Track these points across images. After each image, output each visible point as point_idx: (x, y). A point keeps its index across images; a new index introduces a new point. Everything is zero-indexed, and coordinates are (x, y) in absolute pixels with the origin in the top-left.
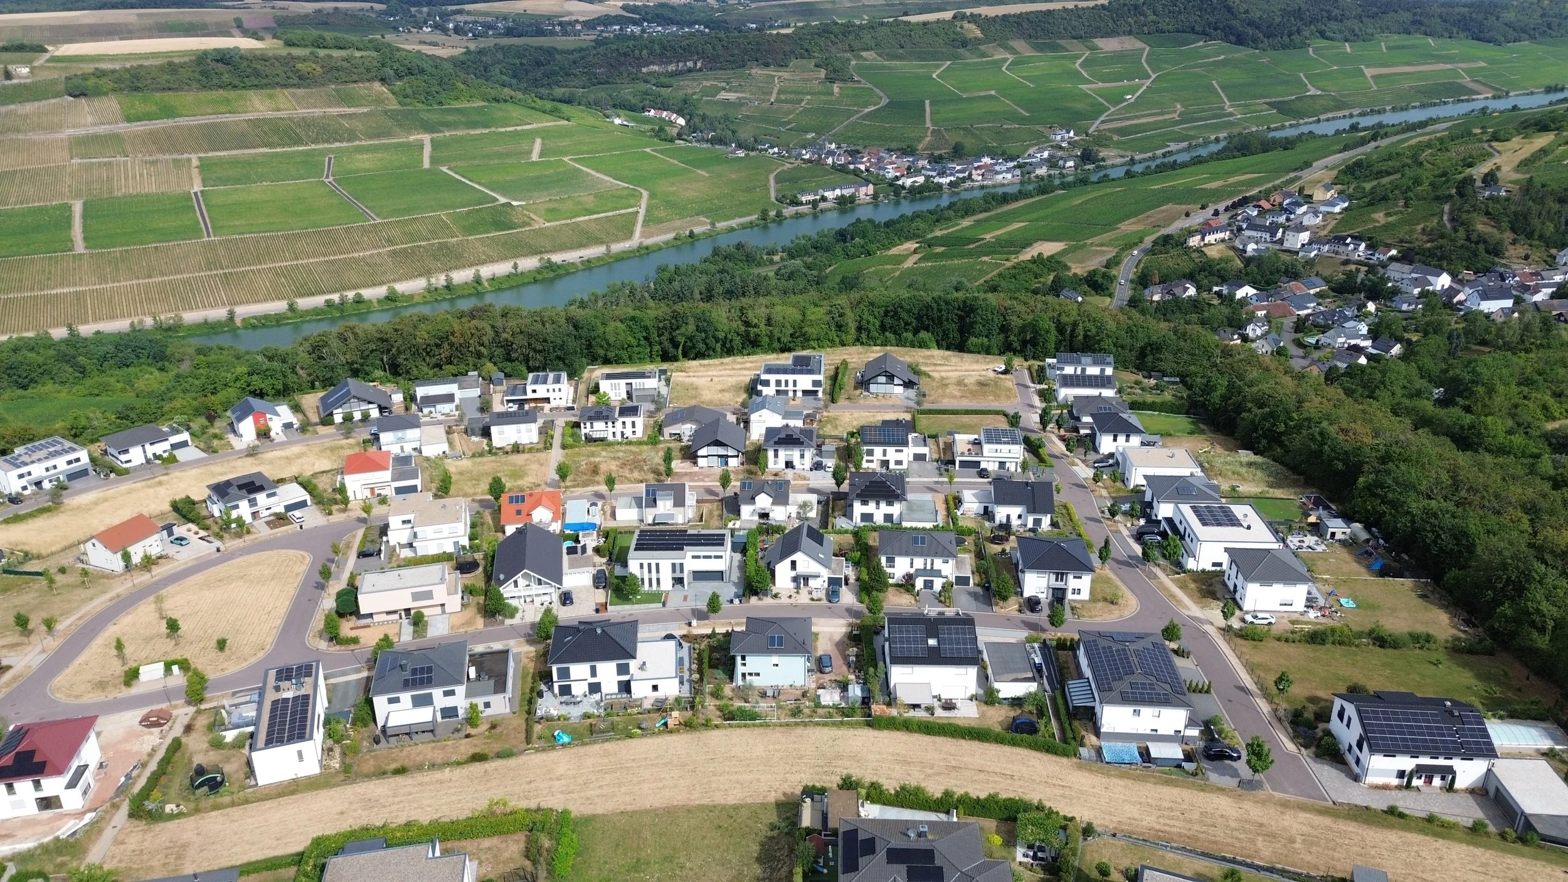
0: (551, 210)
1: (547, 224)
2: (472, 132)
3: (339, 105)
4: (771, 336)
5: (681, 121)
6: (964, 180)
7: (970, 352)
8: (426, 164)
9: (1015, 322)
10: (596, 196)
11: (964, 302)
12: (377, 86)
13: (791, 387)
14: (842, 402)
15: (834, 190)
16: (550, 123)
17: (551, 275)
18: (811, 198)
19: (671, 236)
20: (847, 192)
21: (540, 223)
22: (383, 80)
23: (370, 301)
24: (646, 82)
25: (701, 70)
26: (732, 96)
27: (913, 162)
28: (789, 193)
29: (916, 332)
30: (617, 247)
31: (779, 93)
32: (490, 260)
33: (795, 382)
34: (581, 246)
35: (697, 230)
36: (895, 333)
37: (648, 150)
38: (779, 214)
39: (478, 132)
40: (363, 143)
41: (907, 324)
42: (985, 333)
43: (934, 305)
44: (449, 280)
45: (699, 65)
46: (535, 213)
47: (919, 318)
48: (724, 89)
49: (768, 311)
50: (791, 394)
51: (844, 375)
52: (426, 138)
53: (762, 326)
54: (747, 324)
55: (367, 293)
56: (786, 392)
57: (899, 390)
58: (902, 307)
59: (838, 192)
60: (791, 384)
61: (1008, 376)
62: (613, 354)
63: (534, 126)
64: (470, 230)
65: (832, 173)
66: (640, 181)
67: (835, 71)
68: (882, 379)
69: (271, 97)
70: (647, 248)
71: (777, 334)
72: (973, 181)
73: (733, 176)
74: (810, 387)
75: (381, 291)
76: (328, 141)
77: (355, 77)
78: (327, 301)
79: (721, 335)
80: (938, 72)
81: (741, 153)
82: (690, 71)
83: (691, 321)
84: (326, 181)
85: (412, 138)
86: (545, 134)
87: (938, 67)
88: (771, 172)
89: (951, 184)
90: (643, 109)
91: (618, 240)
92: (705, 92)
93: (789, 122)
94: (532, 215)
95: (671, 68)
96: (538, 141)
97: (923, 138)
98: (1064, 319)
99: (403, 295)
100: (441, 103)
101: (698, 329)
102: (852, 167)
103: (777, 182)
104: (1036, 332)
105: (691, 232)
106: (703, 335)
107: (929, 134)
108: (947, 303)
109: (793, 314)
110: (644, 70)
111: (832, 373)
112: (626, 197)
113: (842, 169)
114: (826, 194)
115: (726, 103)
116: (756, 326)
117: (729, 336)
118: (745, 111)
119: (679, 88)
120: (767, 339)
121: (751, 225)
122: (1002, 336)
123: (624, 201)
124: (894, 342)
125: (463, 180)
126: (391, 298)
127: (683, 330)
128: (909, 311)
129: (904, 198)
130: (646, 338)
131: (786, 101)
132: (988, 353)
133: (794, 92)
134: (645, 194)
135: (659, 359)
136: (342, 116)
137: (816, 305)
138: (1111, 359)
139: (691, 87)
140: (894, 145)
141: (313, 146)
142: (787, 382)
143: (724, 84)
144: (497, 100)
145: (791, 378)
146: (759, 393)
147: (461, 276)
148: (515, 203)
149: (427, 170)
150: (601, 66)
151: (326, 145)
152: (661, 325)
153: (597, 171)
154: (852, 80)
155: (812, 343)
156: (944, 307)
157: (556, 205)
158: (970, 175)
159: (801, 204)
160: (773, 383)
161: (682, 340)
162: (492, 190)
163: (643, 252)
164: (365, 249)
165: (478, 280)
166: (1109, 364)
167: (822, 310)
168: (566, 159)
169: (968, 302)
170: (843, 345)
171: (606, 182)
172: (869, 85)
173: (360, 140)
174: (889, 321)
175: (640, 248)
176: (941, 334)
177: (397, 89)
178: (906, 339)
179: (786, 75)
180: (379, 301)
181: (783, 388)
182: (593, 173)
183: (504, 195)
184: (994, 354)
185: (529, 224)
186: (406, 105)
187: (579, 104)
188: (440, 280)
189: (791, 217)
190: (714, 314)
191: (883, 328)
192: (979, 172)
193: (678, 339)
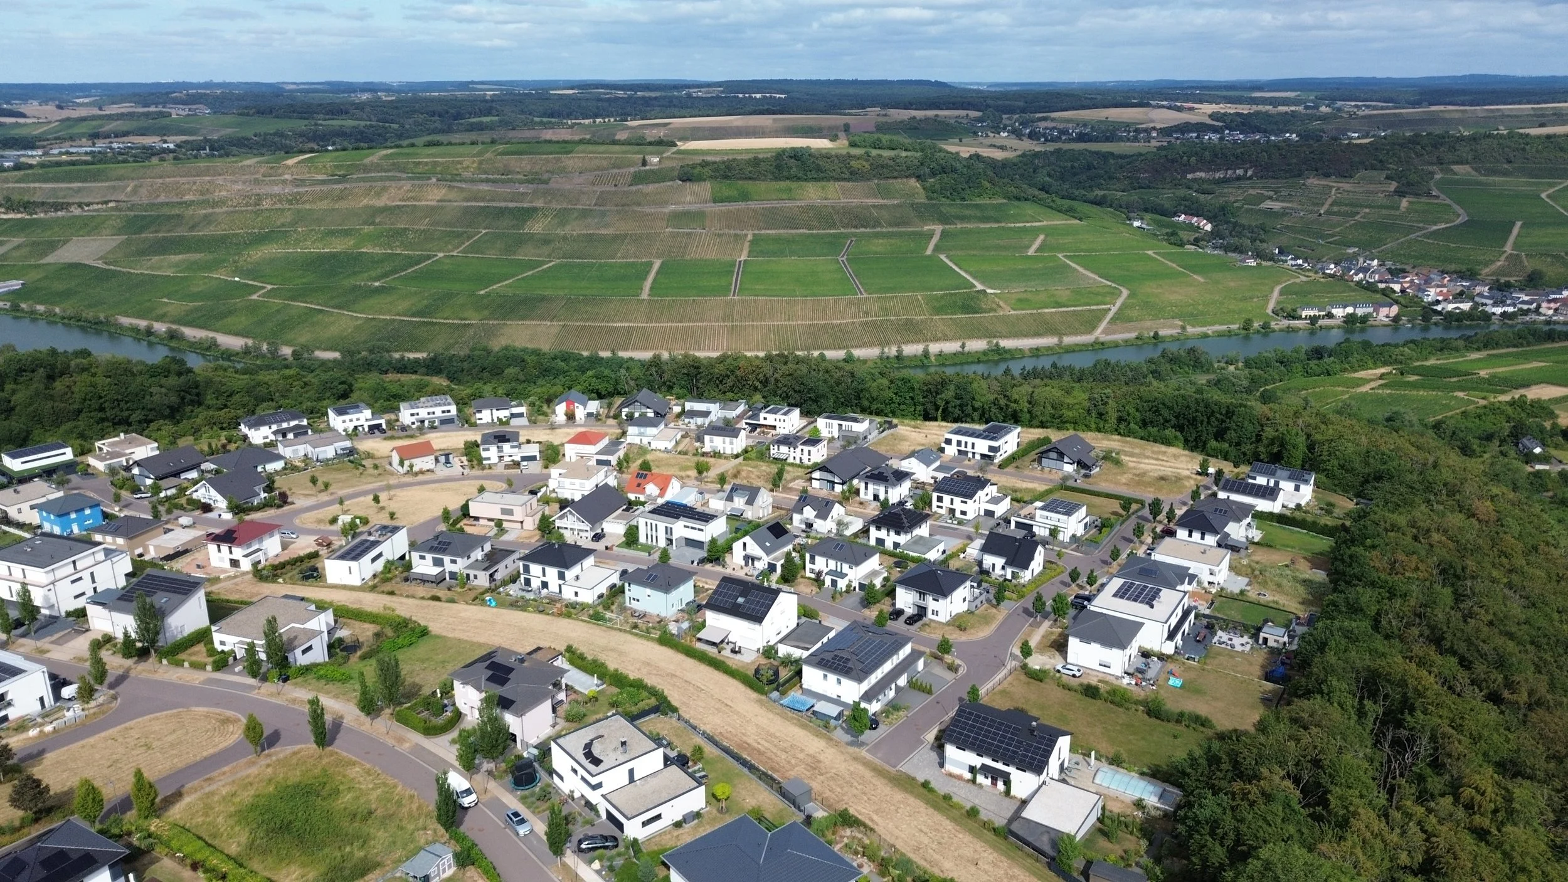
0: (1020, 300)
1: (1012, 312)
2: (982, 226)
3: (875, 197)
5: (1208, 227)
6: (1526, 312)
8: (929, 252)
10: (1073, 291)
12: (913, 182)
13: (969, 448)
15: (1345, 307)
16: (1060, 221)
17: (996, 357)
18: (1312, 313)
19: (1133, 335)
20: (1360, 312)
21: (1007, 311)
22: (918, 177)
23: (831, 361)
24: (1189, 188)
25: (1250, 178)
26: (1276, 206)
27: (1468, 287)
28: (1289, 307)
30: (1068, 340)
31: (1331, 205)
32: (945, 338)
33: (973, 444)
34: (1037, 335)
35: (1162, 333)
37: (1150, 252)
38: (1265, 326)
39: (988, 226)
40: (884, 230)
44: (900, 351)
45: (1250, 173)
46: (1005, 302)
48: (1270, 198)
50: (970, 455)
52: (938, 228)
53: (1023, 403)
54: (1009, 399)
55: (829, 354)
56: (966, 453)
57: (1069, 468)
59: (1350, 310)
60: (970, 445)
63: (1045, 223)
64: (938, 311)
65: (1354, 291)
66: (1125, 281)
67: (1409, 184)
69: (823, 188)
70: (1102, 344)
72: (1539, 314)
73: (1232, 284)
74: (986, 451)
75: (841, 354)
76: (856, 227)
77: (896, 174)
79: (978, 404)
80: (1551, 191)
81: (1252, 263)
82: (1239, 178)
84: (840, 259)
85: (926, 228)
86: (1049, 231)
87: (1553, 186)
88: (1279, 283)
89: (1504, 314)
90: (1175, 214)
91: (1076, 333)
92: (1248, 201)
93: (1333, 236)
94: (1001, 303)
95: (1219, 175)
96: (1042, 237)
97: (1493, 262)
99: (858, 360)
100: (963, 199)
101: (957, 397)
102: (1381, 286)
103: (1281, 293)
105: (1156, 334)
106: (960, 402)
107: (1503, 258)
110: (1189, 176)
112: (1104, 295)
113: (1370, 287)
114: (1334, 311)
115: (1270, 213)
116: (1015, 402)
117: (987, 407)
118: (1287, 222)
119: (1221, 195)
121: (1229, 334)
123: (1100, 298)
125: (954, 267)
126: (849, 360)
128: (1171, 409)
129: (1436, 324)
131: (1337, 214)
133: (1351, 205)
134: (1125, 293)
135: (921, 418)
136: (874, 206)
138: (1310, 477)
139: (1233, 195)
140: (1453, 267)
141: (842, 230)
142: (966, 443)
143: (1271, 193)
144: (1018, 199)
145: (970, 440)
146: (943, 450)
147: (912, 349)
148: (989, 291)
149: (929, 256)
150: (1146, 171)
151: (853, 230)
152: (926, 388)
153: (1086, 269)
154: (1429, 195)
157: (1029, 296)
158: (1539, 306)
159: (1300, 318)
160: (954, 443)
162: (975, 278)
163: (1097, 347)
164: (843, 318)
165: (926, 354)
168: (1060, 256)
171: (1090, 278)
172: (1448, 201)
173: (882, 227)
175: (1096, 342)
177: (928, 185)
179: (1346, 186)
180: (838, 362)
181: (963, 448)
182: (1081, 269)
183: (983, 283)
185: (995, 311)
186: (932, 199)
187: (1111, 206)
188: (892, 351)
189: (1281, 330)
192: (1552, 305)
193: (939, 402)
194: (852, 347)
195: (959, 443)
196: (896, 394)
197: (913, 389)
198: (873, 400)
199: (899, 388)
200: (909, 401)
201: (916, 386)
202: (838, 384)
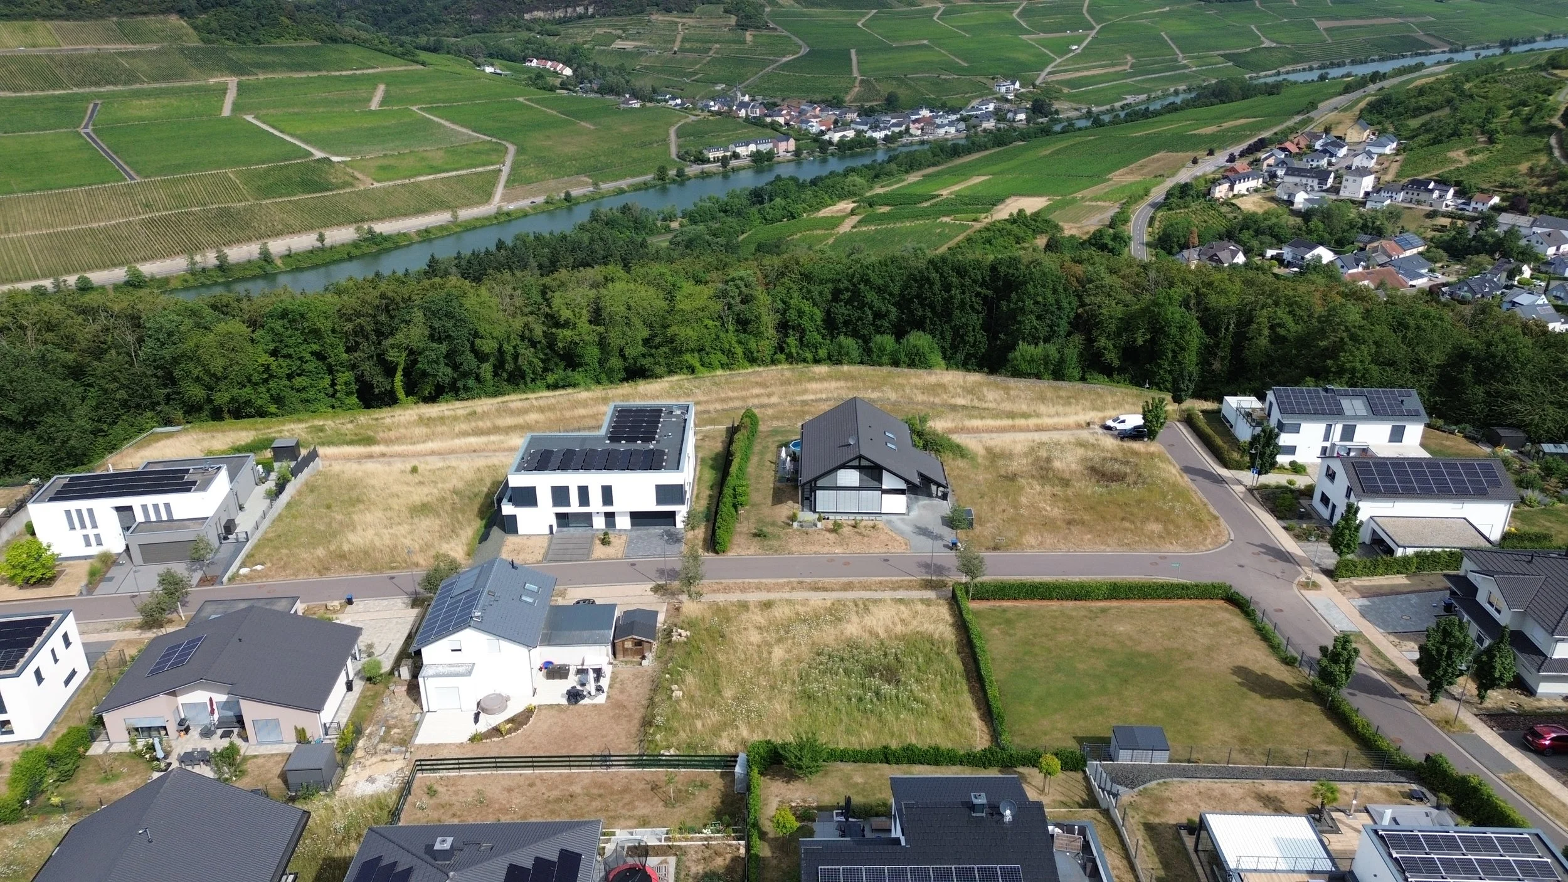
0: (383, 168)
1: (376, 185)
2: (296, 75)
3: (119, 40)
4: (602, 343)
5: (568, 72)
6: (901, 135)
7: (1017, 374)
8: (226, 112)
9: (1111, 310)
10: (447, 151)
11: (993, 268)
12: (174, 19)
13: (596, 503)
14: (741, 549)
15: (747, 145)
16: (399, 67)
17: (374, 249)
18: (720, 154)
19: (540, 199)
20: (764, 147)
21: (367, 183)
22: (181, 12)
23: (103, 287)
24: (529, 30)
25: (593, 16)
26: (629, 45)
27: (840, 115)
28: (693, 150)
29: (899, 334)
30: (465, 214)
31: (682, 42)
32: (292, 231)
33: (607, 494)
34: (420, 211)
35: (575, 192)
36: (855, 334)
37: (521, 99)
38: (680, 173)
39: (304, 75)
40: (145, 86)
41: (878, 315)
42: (1044, 331)
43: (934, 275)
44: (222, 258)
45: (591, 11)
46: (362, 172)
47: (903, 303)
48: (620, 37)
49: (593, 293)
50: (599, 523)
51: (746, 458)
52: (232, 81)
53: (583, 325)
54: (553, 320)
55: (97, 277)
56: (587, 518)
57: (896, 504)
58: (867, 282)
59: (752, 147)
60: (596, 496)
61: (1153, 447)
63: (379, 70)
64: (267, 191)
65: (745, 127)
66: (507, 133)
67: (748, 17)
68: (850, 477)
69: (25, 30)
70: (508, 214)
71: (615, 338)
72: (911, 135)
73: (625, 129)
74: (650, 504)
75: (119, 274)
76: (97, 84)
77: (144, 8)
78: (34, 288)
79: (487, 346)
80: (863, 20)
81: (635, 103)
82: (580, 17)
83: (418, 316)
84: (82, 132)
85: (212, 81)
86: (391, 80)
87: (863, 15)
88: (672, 125)
89: (886, 139)
90: (525, 59)
91: (470, 204)
92: (598, 40)
93: (695, 73)
94: (357, 174)
95: (559, 14)
96: (382, 88)
97: (851, 88)
98: (1214, 300)
99: (153, 279)
100: (257, 41)
101: (435, 336)
102: (768, 120)
103: (678, 136)
104: (1158, 329)
105: (568, 194)
106: (444, 348)
107: (857, 84)
108: (961, 271)
109: (649, 298)
110: (527, 16)
111: (718, 446)
112: (488, 153)
113: (757, 122)
114: (738, 150)
115: (622, 52)
116: (566, 324)
117: (508, 348)
118: (643, 62)
119: (568, 36)
121: (645, 187)
122: (1078, 339)
123: (484, 157)
124: (855, 354)
125: (272, 130)
126: (135, 283)
127: (400, 337)
128: (880, 290)
129: (832, 155)
130: (320, 356)
131: (691, 51)
132: (1058, 374)
133: (702, 41)
134: (512, 149)
135: (354, 399)
136: (121, 54)
137: (698, 282)
138: (1414, 401)
139: (581, 36)
140: (817, 97)
141: (75, 90)
142: (583, 492)
143: (620, 32)
144: (334, 40)
145: (595, 480)
146: (509, 525)
147: (240, 253)
148: (335, 159)
149: (229, 118)
150: (476, 12)
151: (93, 89)
152: (349, 327)
153: (454, 122)
154: (767, 28)
155: (688, 357)
156: (955, 280)
157: (392, 162)
158: (908, 129)
159: (708, 161)
160: (544, 497)
161: (400, 358)
162: (307, 142)
163: (503, 219)
164: (110, 218)
165: (266, 257)
166: (1413, 415)
167: (707, 291)
168: (414, 108)
169: (1002, 269)
170: (752, 360)
171: (464, 134)
172: (785, 33)
173: (142, 82)
174: (842, 311)
175: (499, 214)
176: (949, 335)
177: (199, 22)
178: (882, 349)
179: (691, 22)
180: (117, 287)
181: (574, 507)
182: (447, 124)
183: (322, 149)
184: (1070, 379)
185: (352, 185)
186: (210, 42)
187: (448, 53)
188: (210, 258)
189: (696, 177)
190: (470, 302)
191: (831, 325)
192: (917, 125)
193: (392, 356)
194: (137, 261)
195: (560, 495)
196: (274, 353)
197: (316, 333)
198: (213, 381)
199: (277, 336)
200: (313, 365)
201: (325, 325)
202: (98, 352)
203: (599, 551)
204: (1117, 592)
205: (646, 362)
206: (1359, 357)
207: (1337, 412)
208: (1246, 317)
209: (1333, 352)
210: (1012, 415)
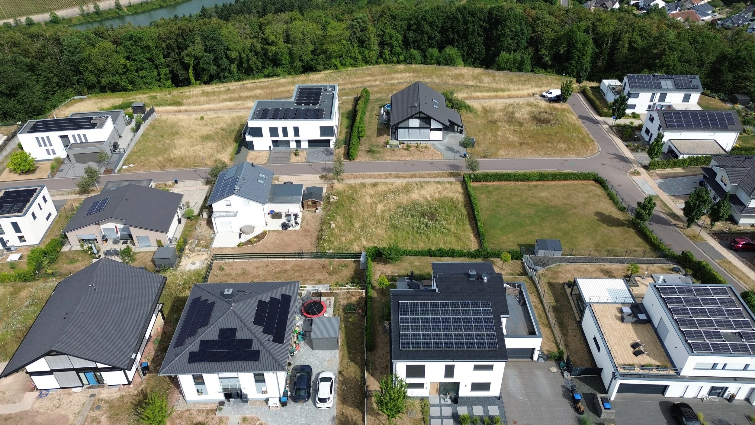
4: (291, 53)
7: (500, 68)
9: (549, 34)
11: (490, 12)
13: (291, 136)
14: (362, 158)
17: (173, 3)
23: (39, 24)
29: (441, 48)
33: (296, 131)
36: (419, 48)
41: (430, 38)
42: (514, 46)
43: (459, 16)
47: (443, 31)
49: (285, 26)
50: (293, 145)
51: (364, 113)
53: (281, 44)
54: (266, 41)
55: (36, 18)
56: (287, 143)
57: (437, 136)
58: (425, 20)
60: (291, 132)
61: (565, 106)
62: (107, 81)
68: (415, 123)
71: (297, 51)
74: (317, 136)
78: (5, 24)
79: (234, 55)
83: (198, 39)
98: (602, 29)
99: (64, 19)
101: (207, 50)
104: (571, 44)
106: (212, 56)
108: (473, 14)
109: (313, 29)
111: (350, 107)
116: (272, 43)
117: (243, 55)
120: (288, 58)
122: (531, 50)
124: (418, 59)
126: (55, 21)
127: (190, 50)
128: (431, 24)
130: (151, 60)
132: (520, 69)
135: (169, 83)
137: (339, 20)
138: (697, 81)
142: (285, 130)
145: (290, 124)
146: (250, 146)
147: (106, 4)
152: (164, 45)
155: (334, 60)
156: (470, 19)
161: (191, 61)
165: (119, 7)
166: (695, 88)
167: (343, 25)
169: (494, 13)
170: (367, 62)
174: (412, 35)
176: (466, 48)
178: (432, 56)
180: (46, 24)
181: (281, 137)
184: (526, 71)
188: (91, 8)
190: (224, 31)
191: (406, 44)
193: (187, 60)
194: (54, 9)
196: (128, 58)
197: (148, 48)
198: (99, 73)
199: (129, 50)
200: (147, 65)
201: (152, 44)
202: (41, 58)
203: (294, 159)
204: (542, 177)
205: (313, 63)
206: (672, 59)
207: (658, 87)
208: (617, 37)
209: (659, 56)
210: (496, 90)
